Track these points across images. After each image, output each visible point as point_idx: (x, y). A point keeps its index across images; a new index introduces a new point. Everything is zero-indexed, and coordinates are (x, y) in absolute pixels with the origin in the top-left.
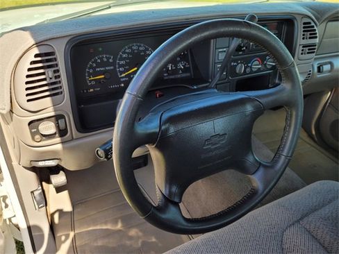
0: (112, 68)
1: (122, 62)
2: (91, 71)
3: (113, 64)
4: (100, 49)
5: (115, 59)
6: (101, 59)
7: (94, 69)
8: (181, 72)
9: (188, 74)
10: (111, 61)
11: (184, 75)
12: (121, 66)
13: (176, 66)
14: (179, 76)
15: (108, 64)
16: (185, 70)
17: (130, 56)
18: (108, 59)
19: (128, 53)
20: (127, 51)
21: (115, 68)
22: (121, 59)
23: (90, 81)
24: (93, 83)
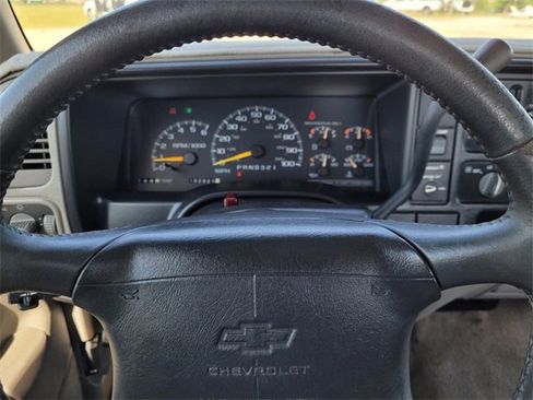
0: (203, 146)
1: (225, 139)
2: (164, 146)
3: (208, 140)
4: (189, 110)
5: (211, 132)
6: (187, 128)
7: (169, 143)
8: (349, 175)
9: (367, 183)
10: (204, 133)
11: (358, 183)
12: (220, 145)
13: (341, 161)
14: (344, 183)
15: (197, 138)
16: (361, 172)
17: (243, 129)
18: (199, 129)
19: (240, 124)
20: (239, 119)
21: (209, 147)
22: (225, 132)
23: (158, 164)
24: (162, 168)
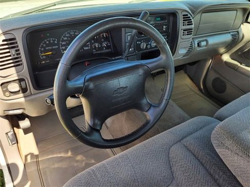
0: (57, 47)
1: (63, 43)
2: (43, 49)
3: (58, 44)
4: (48, 35)
5: (58, 41)
6: (49, 41)
7: (45, 48)
8: (104, 49)
9: (110, 50)
10: (56, 42)
11: (107, 51)
12: (62, 46)
13: (101, 45)
14: (103, 51)
15: (54, 44)
16: (108, 47)
17: (69, 39)
18: (54, 41)
19: (67, 37)
20: (67, 35)
21: (59, 47)
22: (63, 41)
23: (42, 56)
24: (44, 57)
